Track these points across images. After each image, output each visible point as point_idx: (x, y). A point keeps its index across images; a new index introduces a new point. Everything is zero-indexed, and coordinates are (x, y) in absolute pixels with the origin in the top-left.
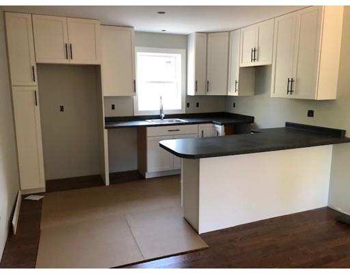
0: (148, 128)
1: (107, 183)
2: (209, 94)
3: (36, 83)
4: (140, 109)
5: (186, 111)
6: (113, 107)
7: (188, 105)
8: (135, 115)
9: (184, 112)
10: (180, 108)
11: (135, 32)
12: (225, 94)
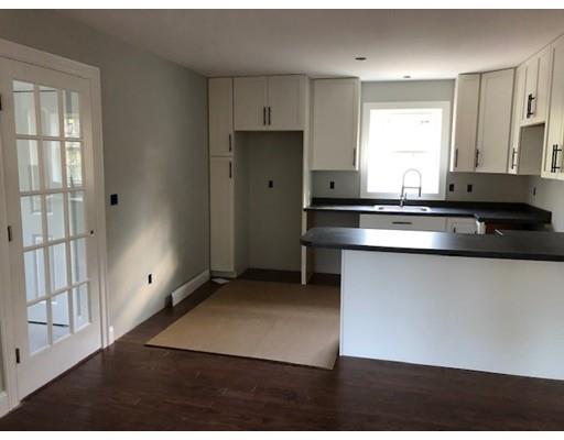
0: (361, 216)
1: (304, 282)
2: (479, 170)
3: (232, 154)
4: (369, 190)
5: (447, 196)
6: (332, 185)
7: (451, 188)
8: (362, 197)
9: (443, 199)
10: (436, 191)
11: (363, 83)
12: (504, 171)
